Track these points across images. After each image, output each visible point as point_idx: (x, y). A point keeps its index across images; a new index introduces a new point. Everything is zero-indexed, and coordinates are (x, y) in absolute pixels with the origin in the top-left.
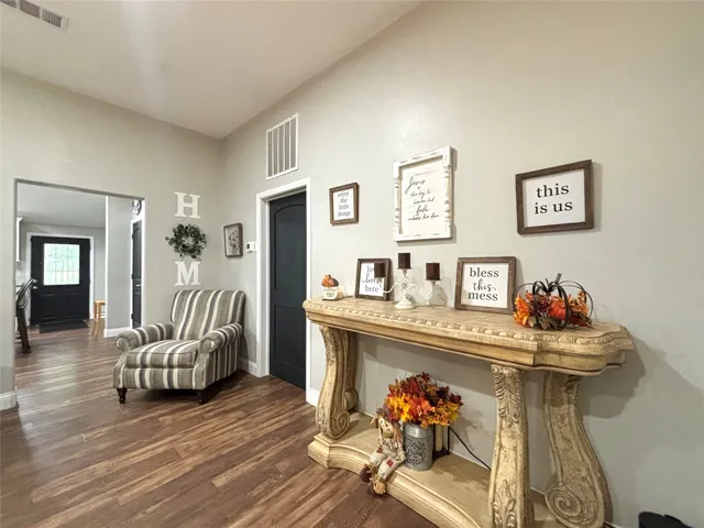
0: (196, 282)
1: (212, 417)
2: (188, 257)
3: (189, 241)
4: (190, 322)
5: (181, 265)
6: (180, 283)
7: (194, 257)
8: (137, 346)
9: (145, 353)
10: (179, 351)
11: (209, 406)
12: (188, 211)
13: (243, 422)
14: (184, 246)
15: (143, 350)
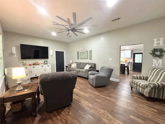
0: (160, 66)
1: (146, 105)
2: (158, 58)
3: (158, 53)
4: (153, 77)
5: (155, 61)
6: (154, 66)
7: (160, 58)
8: (135, 79)
9: (135, 81)
10: (142, 84)
11: (148, 102)
12: (158, 44)
13: (154, 113)
14: (156, 55)
15: (135, 80)
